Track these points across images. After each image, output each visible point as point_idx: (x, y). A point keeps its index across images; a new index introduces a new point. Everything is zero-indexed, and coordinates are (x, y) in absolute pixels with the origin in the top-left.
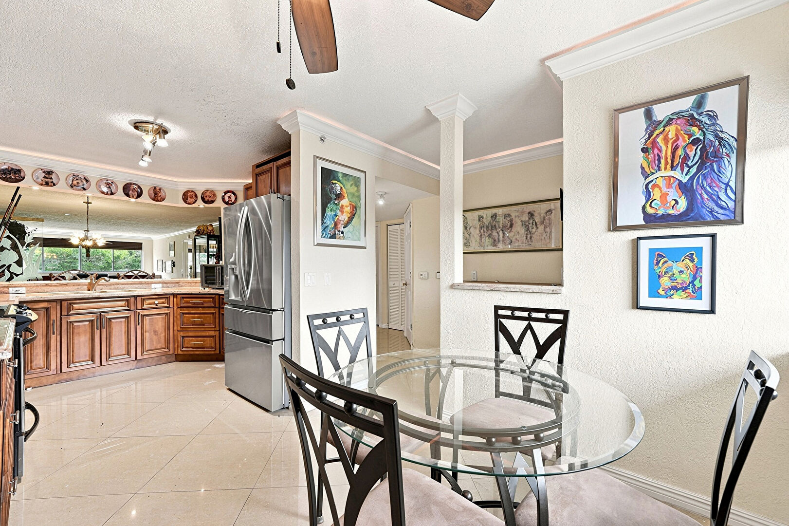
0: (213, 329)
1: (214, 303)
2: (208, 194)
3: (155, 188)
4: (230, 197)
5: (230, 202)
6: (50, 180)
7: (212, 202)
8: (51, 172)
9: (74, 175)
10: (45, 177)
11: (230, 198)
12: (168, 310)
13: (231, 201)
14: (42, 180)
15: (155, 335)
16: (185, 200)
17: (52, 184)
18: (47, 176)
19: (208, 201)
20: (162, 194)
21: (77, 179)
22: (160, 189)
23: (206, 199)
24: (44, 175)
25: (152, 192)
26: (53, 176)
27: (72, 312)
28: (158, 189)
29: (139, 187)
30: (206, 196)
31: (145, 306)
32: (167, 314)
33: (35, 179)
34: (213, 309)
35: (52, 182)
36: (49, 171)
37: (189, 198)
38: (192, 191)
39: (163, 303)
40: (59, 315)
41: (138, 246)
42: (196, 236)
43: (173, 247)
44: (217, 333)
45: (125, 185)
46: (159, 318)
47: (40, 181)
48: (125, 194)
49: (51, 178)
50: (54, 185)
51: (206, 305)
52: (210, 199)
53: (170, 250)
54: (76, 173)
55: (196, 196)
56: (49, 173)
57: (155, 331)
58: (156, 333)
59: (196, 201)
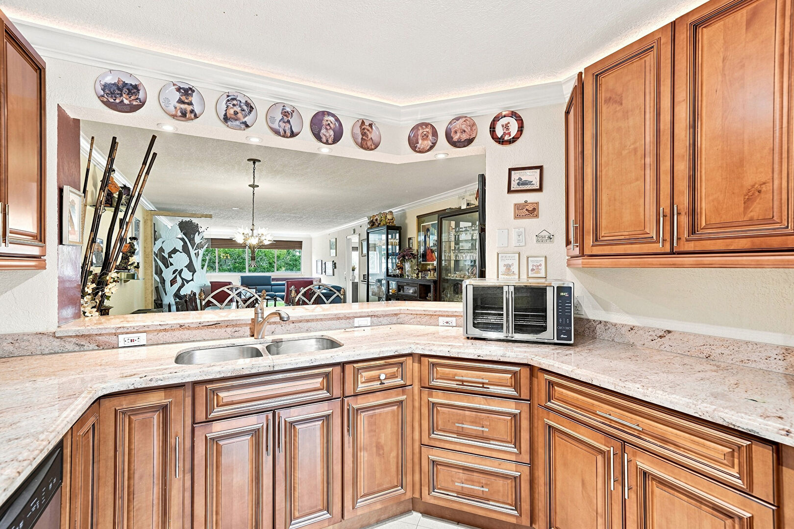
0: (513, 458)
1: (517, 386)
2: (458, 125)
3: (363, 123)
4: (506, 127)
5: (507, 138)
6: (189, 108)
7: (470, 141)
8: (190, 89)
9: (228, 96)
10: (181, 101)
11: (508, 129)
12: (403, 394)
13: (509, 134)
14: (176, 108)
15: (379, 455)
16: (413, 144)
17: (192, 116)
18: (183, 98)
19: (459, 141)
20: (373, 135)
21: (234, 105)
22: (371, 125)
23: (456, 138)
24: (177, 95)
25: (358, 131)
26: (194, 99)
27: (217, 412)
28: (367, 123)
29: (337, 120)
30: (456, 132)
31: (361, 387)
32: (401, 402)
33: (163, 104)
34: (512, 403)
35: (192, 111)
36: (187, 87)
37: (420, 141)
38: (427, 125)
39: (393, 376)
40: (189, 421)
41: (298, 245)
42: (368, 229)
43: (334, 245)
44: (526, 470)
45: (315, 116)
46: (387, 413)
47: (172, 110)
48: (314, 134)
49: (190, 104)
50: (196, 116)
51: (493, 389)
52: (465, 137)
53: (331, 248)
54: (232, 93)
55: (435, 133)
56: (187, 92)
57: (379, 447)
58: (381, 452)
59: (434, 144)
